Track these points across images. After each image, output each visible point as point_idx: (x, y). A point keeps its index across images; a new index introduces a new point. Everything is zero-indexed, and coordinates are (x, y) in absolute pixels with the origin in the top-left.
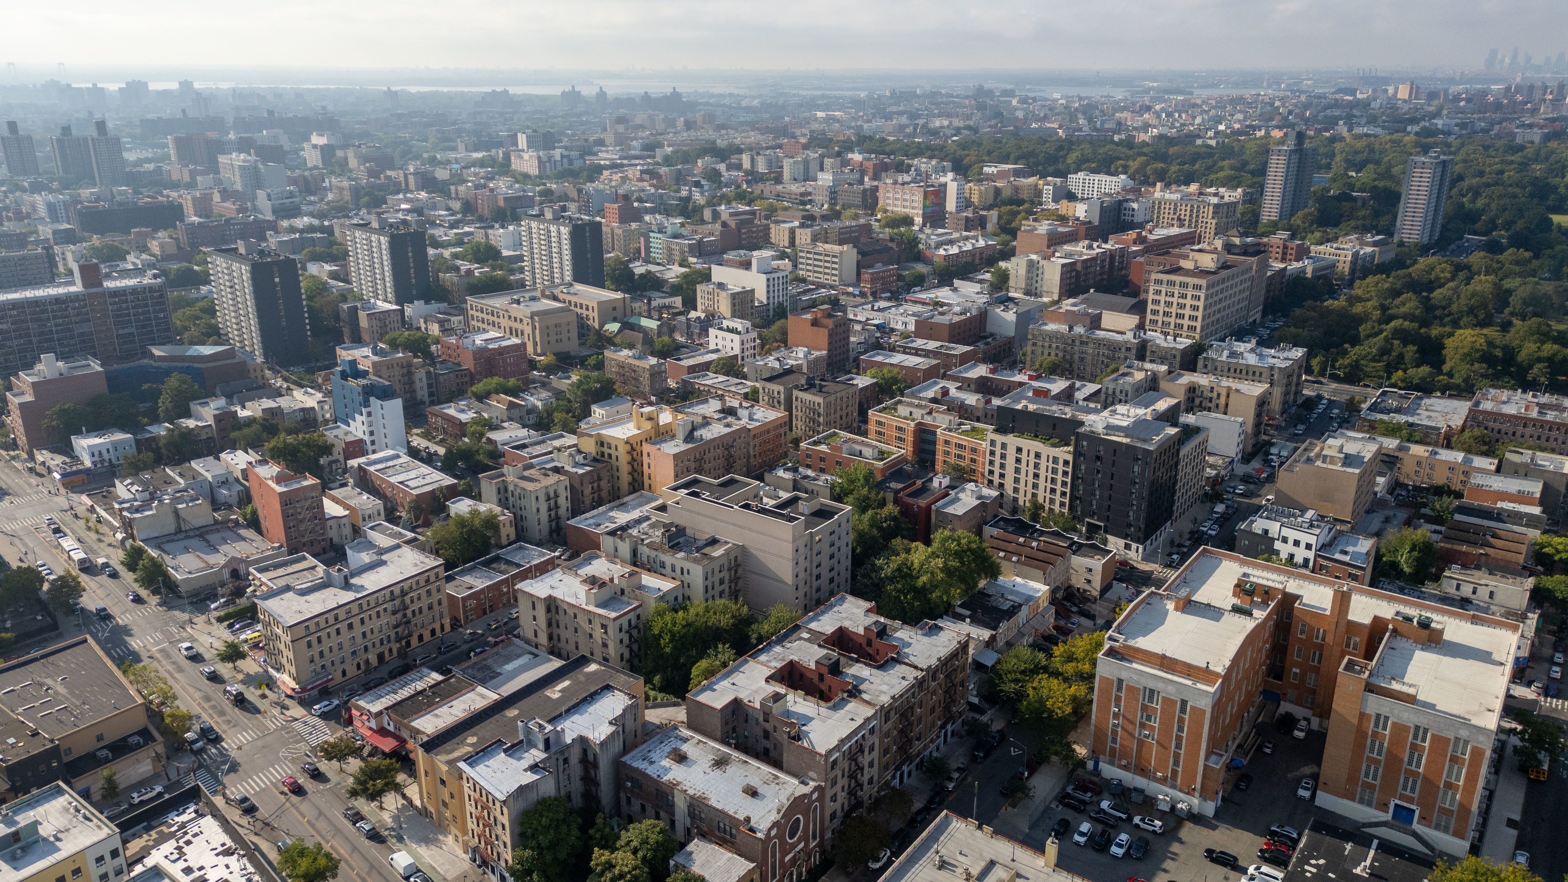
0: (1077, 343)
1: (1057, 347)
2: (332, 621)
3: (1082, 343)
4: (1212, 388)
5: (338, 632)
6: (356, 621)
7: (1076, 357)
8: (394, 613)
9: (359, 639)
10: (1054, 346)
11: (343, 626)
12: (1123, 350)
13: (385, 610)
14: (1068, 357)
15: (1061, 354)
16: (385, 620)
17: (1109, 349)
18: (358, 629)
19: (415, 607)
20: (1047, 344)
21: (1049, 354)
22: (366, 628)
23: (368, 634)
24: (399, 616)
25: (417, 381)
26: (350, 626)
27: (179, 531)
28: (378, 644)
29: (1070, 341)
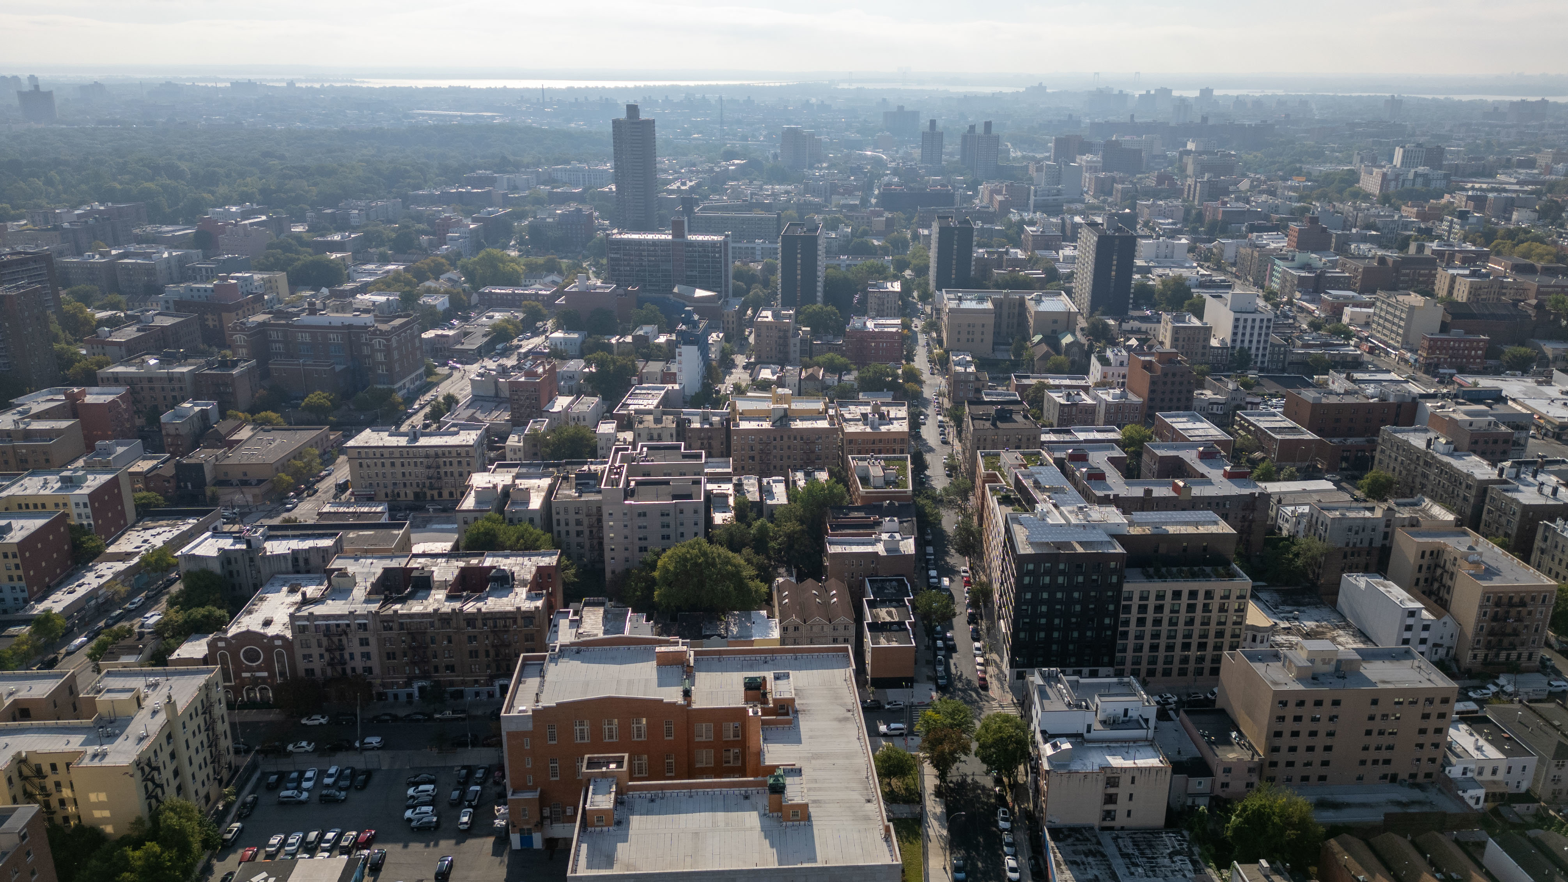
0: (1421, 463)
1: (1402, 463)
2: (378, 455)
3: (1426, 463)
4: (1455, 559)
5: (383, 465)
6: (398, 462)
7: (1418, 480)
8: (429, 467)
9: (400, 476)
10: (1400, 459)
11: (388, 463)
12: (1464, 485)
13: (421, 463)
14: (1410, 479)
15: (1404, 473)
16: (420, 470)
17: (1449, 480)
18: (399, 470)
19: (449, 469)
20: (1393, 455)
21: (1394, 470)
22: (407, 470)
23: (407, 474)
24: (432, 470)
25: (792, 345)
26: (393, 464)
27: (497, 395)
28: (415, 485)
29: (1415, 458)
